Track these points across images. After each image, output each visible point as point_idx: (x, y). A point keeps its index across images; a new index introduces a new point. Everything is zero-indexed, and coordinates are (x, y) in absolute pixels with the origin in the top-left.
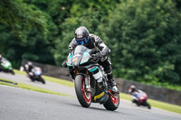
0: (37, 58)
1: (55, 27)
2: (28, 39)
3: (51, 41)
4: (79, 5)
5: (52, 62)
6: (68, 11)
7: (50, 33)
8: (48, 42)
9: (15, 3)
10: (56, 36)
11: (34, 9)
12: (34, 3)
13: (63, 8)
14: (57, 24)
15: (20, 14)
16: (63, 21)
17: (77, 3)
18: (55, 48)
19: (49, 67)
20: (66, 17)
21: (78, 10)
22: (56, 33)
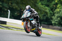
0: (46, 23)
1: (52, 12)
2: (43, 17)
3: (51, 17)
4: (60, 5)
5: (52, 24)
6: (56, 7)
7: (51, 15)
8: (50, 18)
9: (38, 5)
10: (53, 15)
11: (45, 7)
12: (45, 5)
13: (55, 6)
14: (53, 11)
15: (40, 9)
16: (55, 10)
17: (59, 4)
18: (52, 20)
19: (51, 26)
20: (55, 9)
21: (60, 6)
22: (53, 14)
